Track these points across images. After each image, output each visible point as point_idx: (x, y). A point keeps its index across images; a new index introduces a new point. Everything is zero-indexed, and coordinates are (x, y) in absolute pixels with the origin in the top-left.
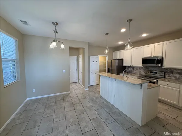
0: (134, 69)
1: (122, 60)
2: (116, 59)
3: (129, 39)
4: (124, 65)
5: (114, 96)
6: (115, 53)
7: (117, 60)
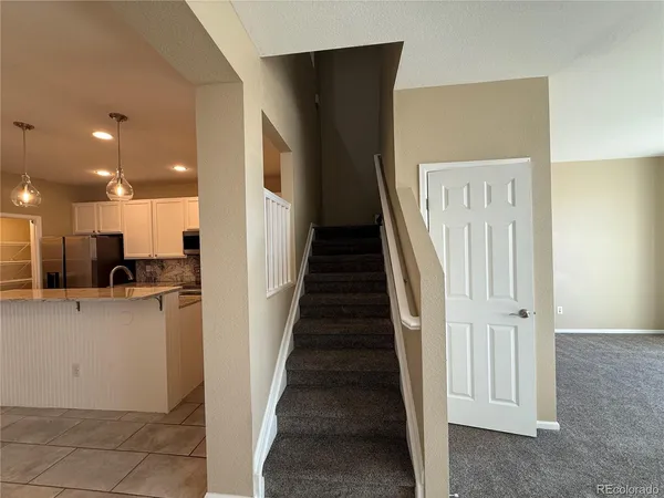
0: (162, 268)
1: (119, 238)
2: (90, 231)
3: (120, 169)
4: (128, 255)
5: (76, 370)
6: (81, 210)
7: (95, 236)
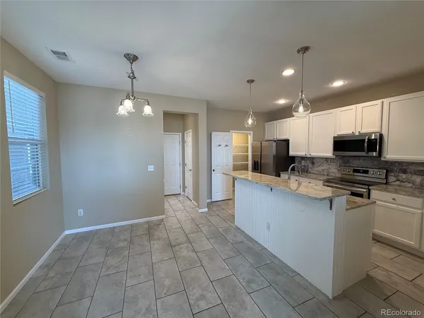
0: (313, 163)
1: (287, 141)
2: (272, 138)
3: (302, 92)
4: (292, 153)
5: (268, 227)
6: (269, 125)
7: (275, 141)
